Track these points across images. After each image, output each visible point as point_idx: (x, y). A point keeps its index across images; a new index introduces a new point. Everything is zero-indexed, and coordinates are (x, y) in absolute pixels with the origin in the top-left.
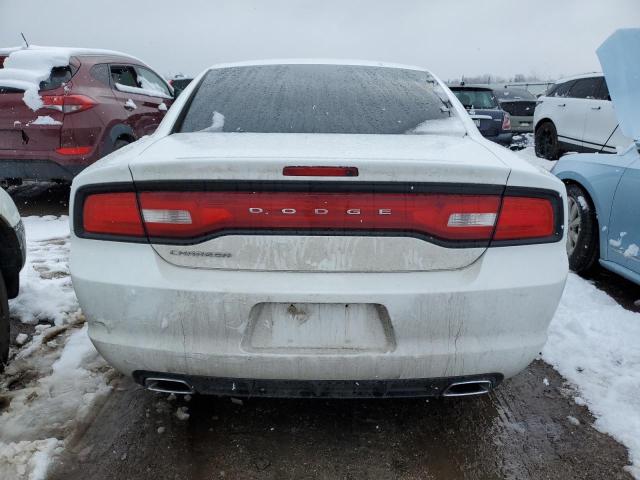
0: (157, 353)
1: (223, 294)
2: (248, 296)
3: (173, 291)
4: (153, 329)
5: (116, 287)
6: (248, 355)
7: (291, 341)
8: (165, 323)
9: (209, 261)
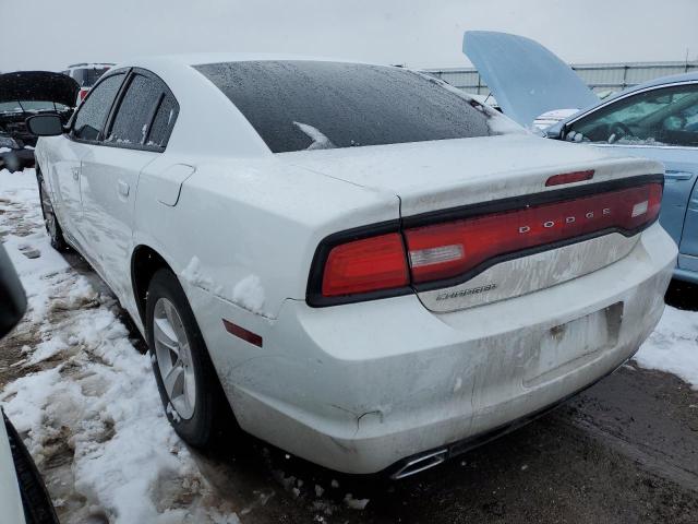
0: (441, 425)
1: (520, 330)
2: (540, 326)
3: (474, 341)
4: (446, 395)
5: (407, 356)
6: (530, 390)
7: (550, 363)
8: (459, 384)
9: (474, 299)
